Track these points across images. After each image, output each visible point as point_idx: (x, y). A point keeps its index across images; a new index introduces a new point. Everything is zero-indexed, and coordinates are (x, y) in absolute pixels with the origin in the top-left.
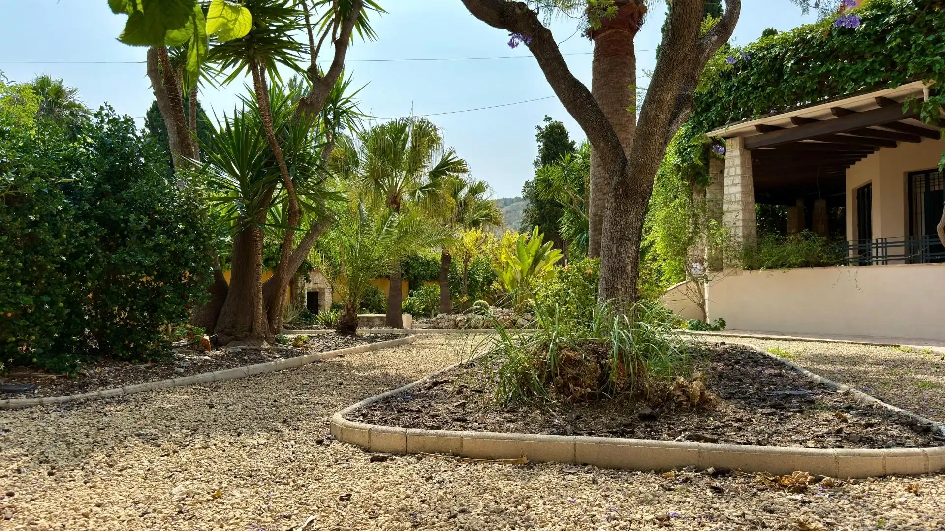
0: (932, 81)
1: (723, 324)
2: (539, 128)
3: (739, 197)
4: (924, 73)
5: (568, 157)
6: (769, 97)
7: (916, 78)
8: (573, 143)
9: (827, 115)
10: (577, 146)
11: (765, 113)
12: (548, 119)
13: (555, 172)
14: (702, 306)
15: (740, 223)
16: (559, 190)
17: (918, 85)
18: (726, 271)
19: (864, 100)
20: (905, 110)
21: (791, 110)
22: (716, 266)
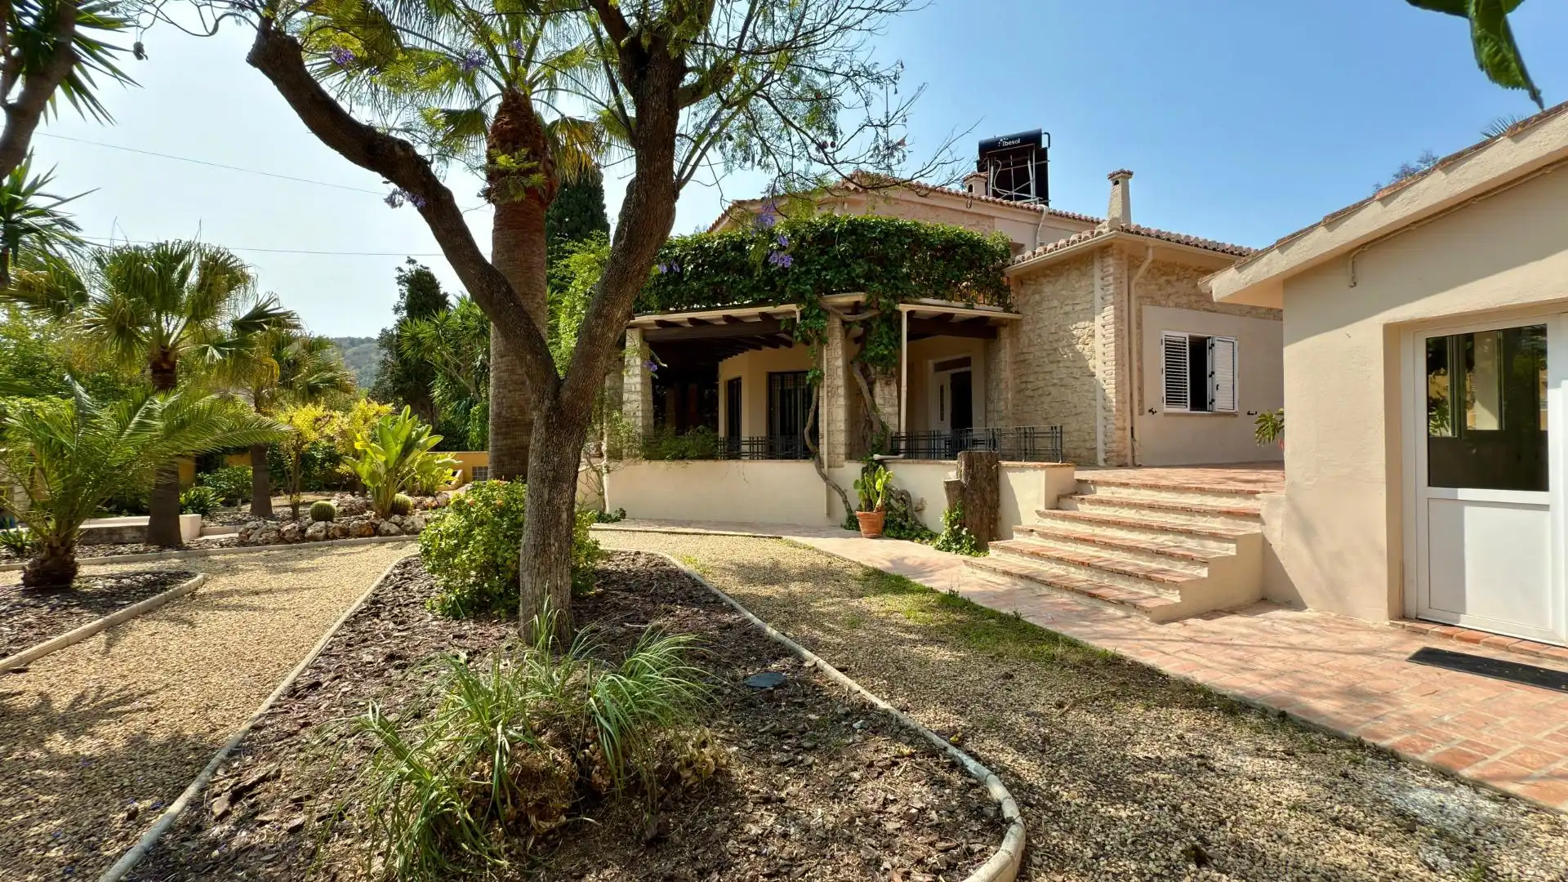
0: (804, 306)
1: (623, 515)
2: (400, 270)
3: (639, 387)
4: (798, 298)
5: (442, 315)
6: (669, 296)
7: (790, 301)
8: (446, 295)
9: (718, 319)
10: (452, 299)
11: (664, 309)
12: (411, 261)
13: (425, 329)
14: (601, 494)
15: (640, 414)
16: (431, 349)
17: (792, 307)
18: (626, 461)
19: (750, 312)
20: (783, 328)
21: (688, 311)
22: (615, 455)
